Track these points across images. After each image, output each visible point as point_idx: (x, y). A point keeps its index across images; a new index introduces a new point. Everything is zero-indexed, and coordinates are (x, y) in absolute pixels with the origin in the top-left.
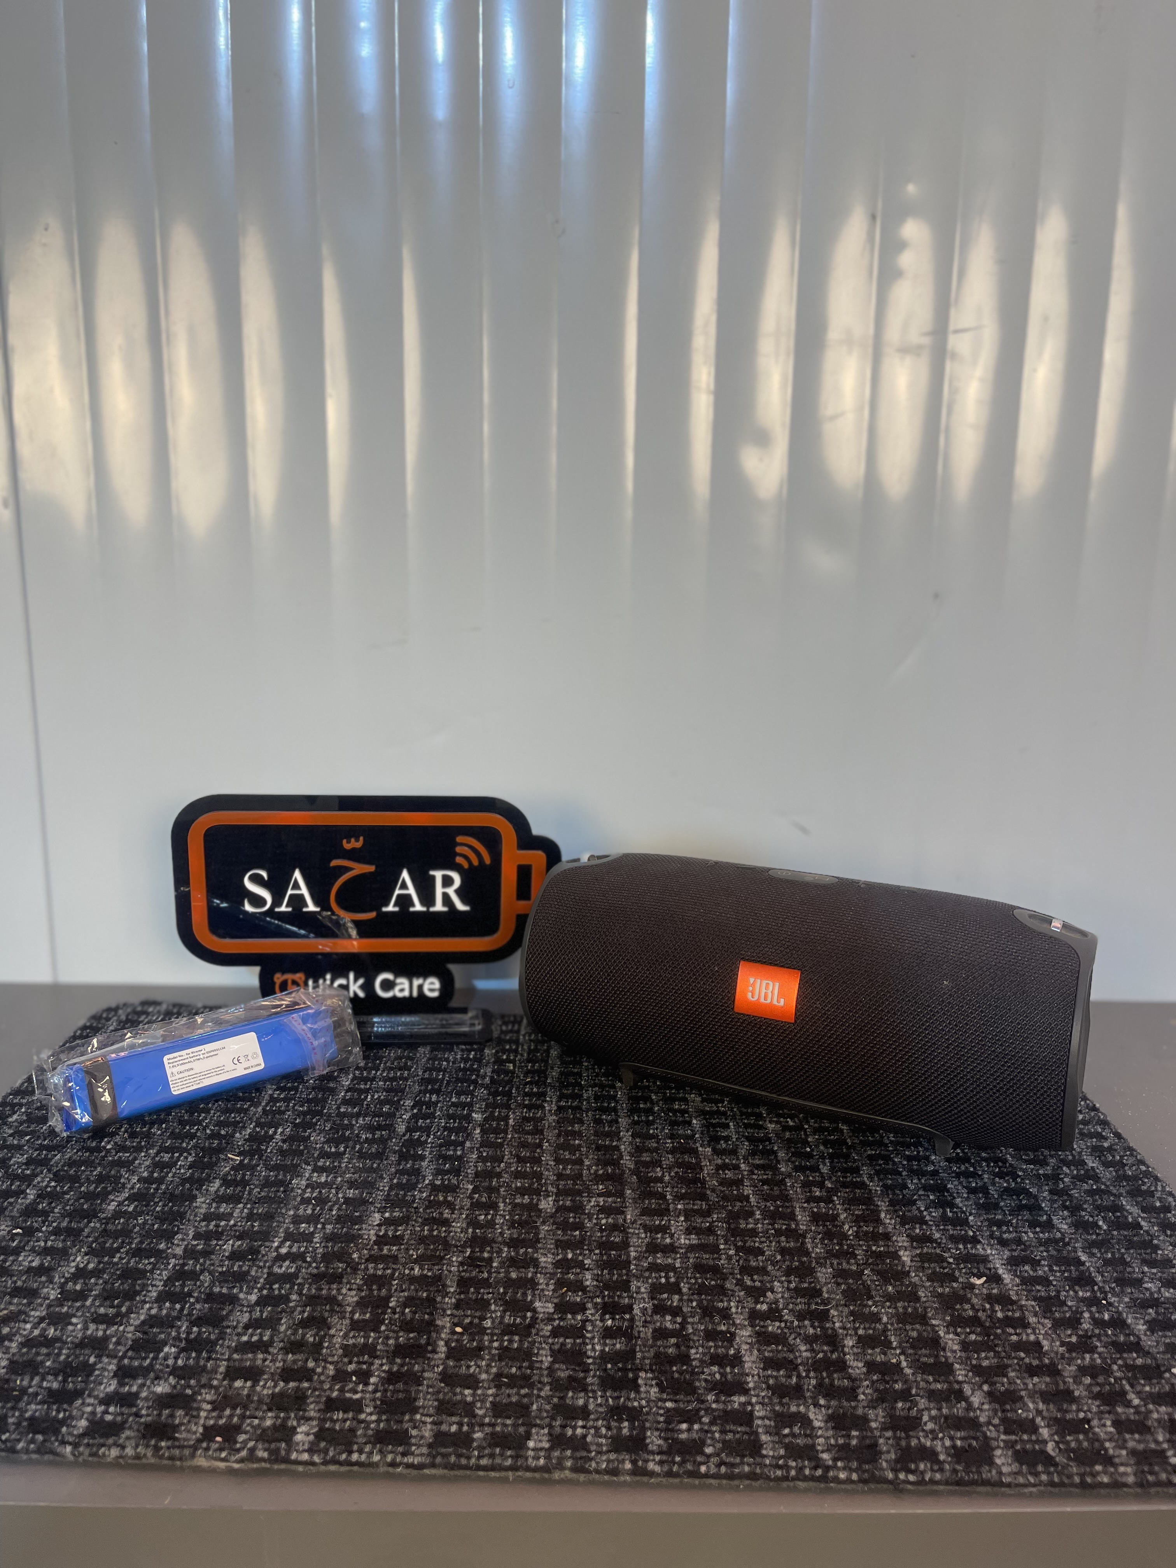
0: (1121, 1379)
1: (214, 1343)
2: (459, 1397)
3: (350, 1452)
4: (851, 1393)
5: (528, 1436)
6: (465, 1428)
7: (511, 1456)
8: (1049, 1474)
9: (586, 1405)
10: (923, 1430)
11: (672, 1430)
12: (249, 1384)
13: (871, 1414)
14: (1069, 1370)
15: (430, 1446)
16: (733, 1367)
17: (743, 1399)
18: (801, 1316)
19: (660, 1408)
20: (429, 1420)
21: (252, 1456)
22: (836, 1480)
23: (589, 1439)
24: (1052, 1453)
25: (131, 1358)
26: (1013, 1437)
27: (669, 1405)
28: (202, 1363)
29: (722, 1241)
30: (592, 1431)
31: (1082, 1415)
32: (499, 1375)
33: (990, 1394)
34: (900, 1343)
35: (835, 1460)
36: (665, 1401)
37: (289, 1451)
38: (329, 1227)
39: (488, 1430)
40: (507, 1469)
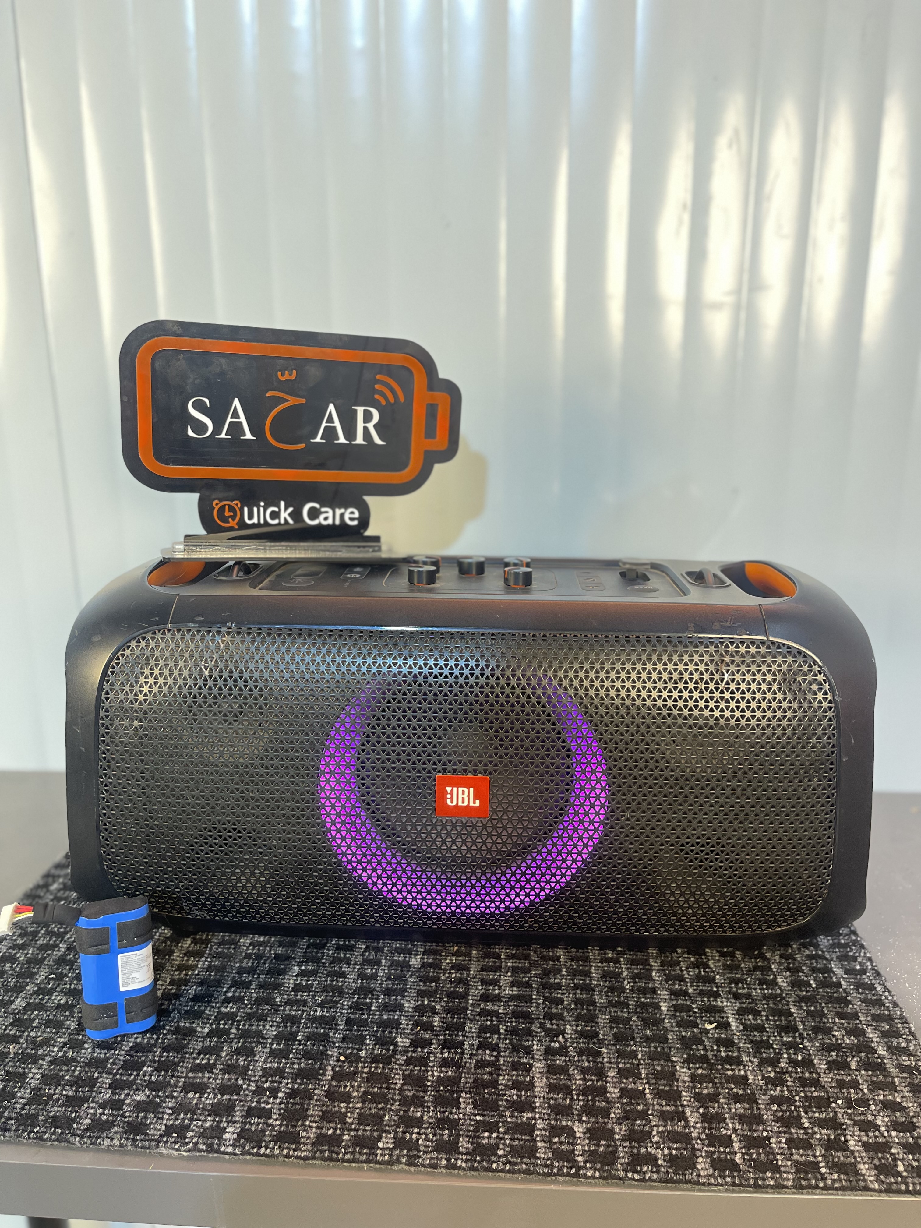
0: (799, 1107)
1: (177, 1065)
2: (336, 1109)
3: (260, 1148)
4: (606, 1113)
5: (380, 1139)
6: (338, 1132)
7: (366, 1153)
8: (733, 1177)
9: (422, 1117)
10: (651, 1142)
11: (478, 1137)
12: (197, 1095)
13: (617, 1128)
14: (762, 1100)
15: (313, 1144)
16: (526, 1091)
17: (530, 1115)
18: (581, 1053)
19: (471, 1120)
20: (314, 1125)
21: (195, 1148)
22: (585, 1176)
23: (420, 1142)
24: (738, 1162)
25: (121, 1074)
26: (713, 1149)
27: (478, 1118)
28: (168, 1079)
29: (535, 993)
30: (423, 1136)
31: (765, 1134)
32: (365, 1093)
33: (703, 1115)
34: (647, 1074)
35: (585, 1162)
36: (476, 1115)
37: (219, 1145)
38: (263, 976)
39: (353, 1133)
40: (362, 1162)
